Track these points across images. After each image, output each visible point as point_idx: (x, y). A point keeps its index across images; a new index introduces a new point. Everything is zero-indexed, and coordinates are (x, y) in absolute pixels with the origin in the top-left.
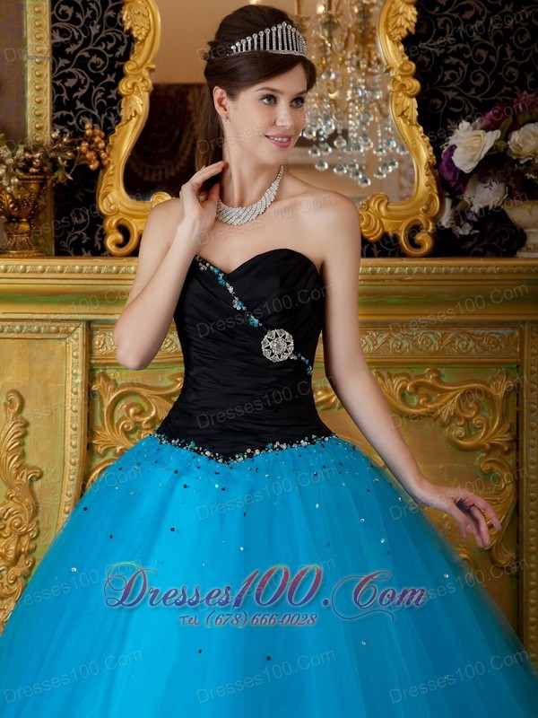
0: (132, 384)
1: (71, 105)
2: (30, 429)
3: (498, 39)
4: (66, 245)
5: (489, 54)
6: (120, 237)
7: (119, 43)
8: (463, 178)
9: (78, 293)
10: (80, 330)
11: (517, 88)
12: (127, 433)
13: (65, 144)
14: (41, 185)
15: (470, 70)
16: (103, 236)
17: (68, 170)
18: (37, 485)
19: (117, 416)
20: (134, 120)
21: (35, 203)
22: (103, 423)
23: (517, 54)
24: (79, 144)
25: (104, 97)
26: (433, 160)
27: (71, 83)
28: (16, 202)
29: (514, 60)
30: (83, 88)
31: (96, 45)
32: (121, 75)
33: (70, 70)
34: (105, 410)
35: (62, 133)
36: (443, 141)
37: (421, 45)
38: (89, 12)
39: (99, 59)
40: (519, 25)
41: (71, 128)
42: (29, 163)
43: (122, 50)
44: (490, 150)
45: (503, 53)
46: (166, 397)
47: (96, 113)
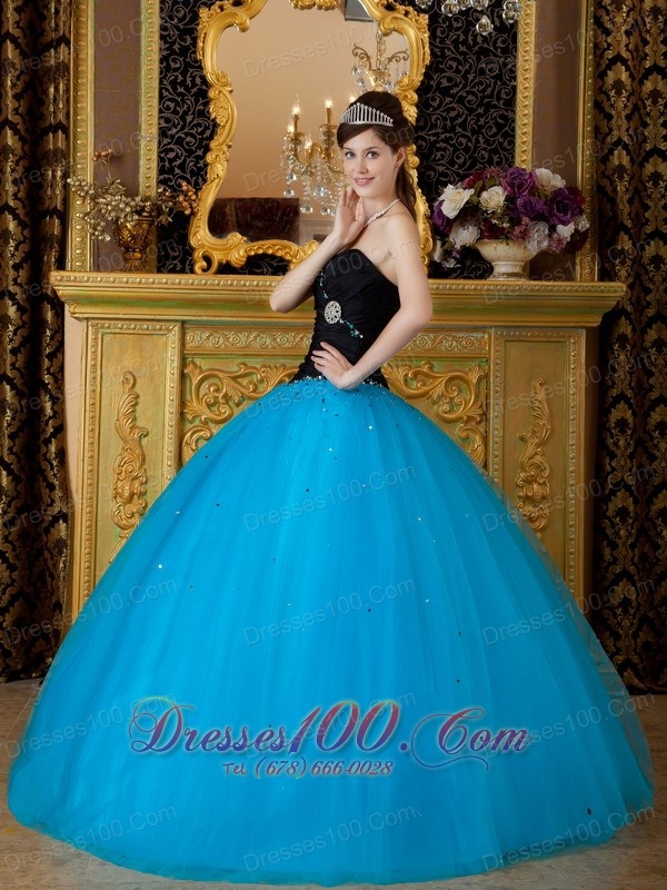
0: (213, 370)
1: (171, 171)
2: (140, 400)
3: (474, 132)
5: (467, 141)
6: (205, 264)
7: (206, 128)
8: (449, 223)
10: (176, 328)
11: (487, 165)
12: (209, 406)
13: (168, 196)
14: (150, 225)
15: (454, 152)
16: (192, 263)
17: (169, 214)
18: (144, 441)
19: (202, 392)
20: (216, 181)
21: (146, 238)
22: (192, 397)
23: (487, 142)
24: (178, 196)
25: (195, 165)
26: (429, 213)
27: (172, 155)
28: (133, 237)
29: (484, 146)
30: (180, 159)
31: (190, 129)
32: (207, 149)
33: (171, 146)
34: (193, 387)
35: (165, 190)
36: (435, 200)
37: (420, 134)
38: (186, 107)
39: (192, 139)
40: (489, 122)
41: (170, 187)
42: (143, 209)
43: (208, 133)
44: (467, 203)
45: (477, 141)
46: (235, 379)
47: (189, 176)
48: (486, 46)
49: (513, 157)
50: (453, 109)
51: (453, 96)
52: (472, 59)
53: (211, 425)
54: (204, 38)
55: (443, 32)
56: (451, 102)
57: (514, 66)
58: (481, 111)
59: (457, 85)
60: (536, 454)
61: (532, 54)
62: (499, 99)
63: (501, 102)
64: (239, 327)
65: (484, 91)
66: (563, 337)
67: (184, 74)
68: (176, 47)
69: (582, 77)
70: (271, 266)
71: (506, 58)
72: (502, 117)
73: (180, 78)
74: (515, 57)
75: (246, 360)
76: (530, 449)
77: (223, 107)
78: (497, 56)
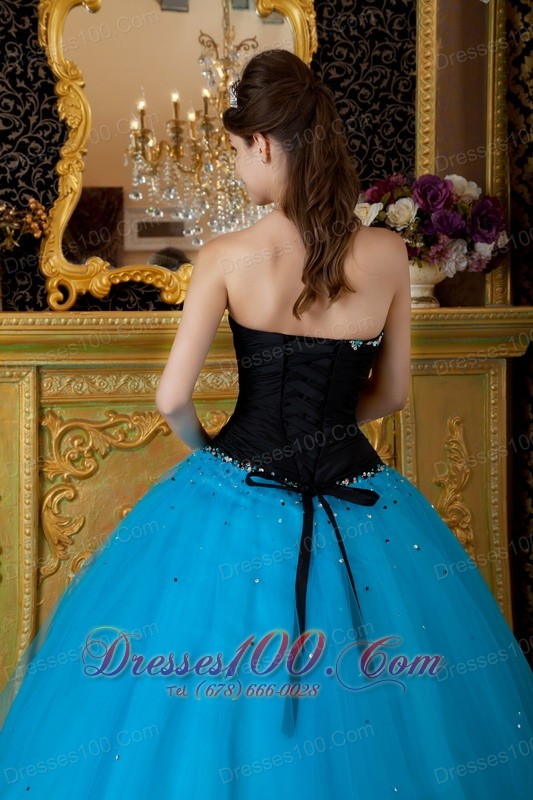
0: (76, 420)
1: (14, 184)
3: (368, 130)
4: (12, 303)
5: (362, 143)
6: (61, 295)
7: (55, 131)
9: (31, 342)
10: (31, 375)
11: (384, 171)
12: (72, 461)
13: (12, 216)
16: (45, 295)
17: (15, 238)
19: (64, 447)
20: (70, 196)
22: (52, 455)
23: (384, 144)
24: (24, 216)
25: (42, 177)
27: (13, 165)
29: (381, 149)
30: (24, 169)
31: (35, 133)
32: (57, 158)
33: (13, 153)
34: (53, 442)
35: (8, 208)
38: (28, 105)
39: (37, 145)
40: (385, 120)
41: (14, 203)
43: (57, 137)
44: (375, 219)
45: (373, 143)
46: (102, 429)
47: (36, 190)
48: (380, 28)
49: (414, 161)
50: (344, 105)
51: (344, 90)
52: (365, 44)
53: (75, 482)
54: (47, 20)
55: (330, 13)
56: (342, 97)
57: (414, 53)
58: (376, 107)
59: (347, 76)
60: (456, 499)
61: (434, 38)
62: (396, 92)
63: (399, 96)
64: (105, 371)
65: (379, 83)
66: (482, 368)
67: (24, 65)
68: (13, 31)
69: (490, 65)
70: (139, 294)
71: (404, 44)
72: (401, 114)
73: (19, 70)
74: (414, 42)
75: (114, 407)
76: (450, 495)
77: (75, 106)
78: (394, 41)
